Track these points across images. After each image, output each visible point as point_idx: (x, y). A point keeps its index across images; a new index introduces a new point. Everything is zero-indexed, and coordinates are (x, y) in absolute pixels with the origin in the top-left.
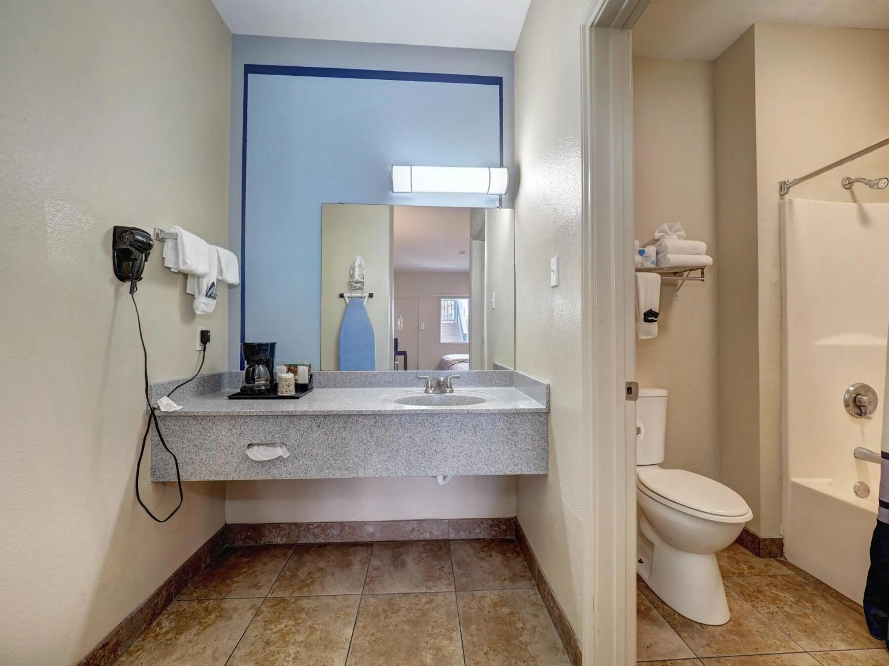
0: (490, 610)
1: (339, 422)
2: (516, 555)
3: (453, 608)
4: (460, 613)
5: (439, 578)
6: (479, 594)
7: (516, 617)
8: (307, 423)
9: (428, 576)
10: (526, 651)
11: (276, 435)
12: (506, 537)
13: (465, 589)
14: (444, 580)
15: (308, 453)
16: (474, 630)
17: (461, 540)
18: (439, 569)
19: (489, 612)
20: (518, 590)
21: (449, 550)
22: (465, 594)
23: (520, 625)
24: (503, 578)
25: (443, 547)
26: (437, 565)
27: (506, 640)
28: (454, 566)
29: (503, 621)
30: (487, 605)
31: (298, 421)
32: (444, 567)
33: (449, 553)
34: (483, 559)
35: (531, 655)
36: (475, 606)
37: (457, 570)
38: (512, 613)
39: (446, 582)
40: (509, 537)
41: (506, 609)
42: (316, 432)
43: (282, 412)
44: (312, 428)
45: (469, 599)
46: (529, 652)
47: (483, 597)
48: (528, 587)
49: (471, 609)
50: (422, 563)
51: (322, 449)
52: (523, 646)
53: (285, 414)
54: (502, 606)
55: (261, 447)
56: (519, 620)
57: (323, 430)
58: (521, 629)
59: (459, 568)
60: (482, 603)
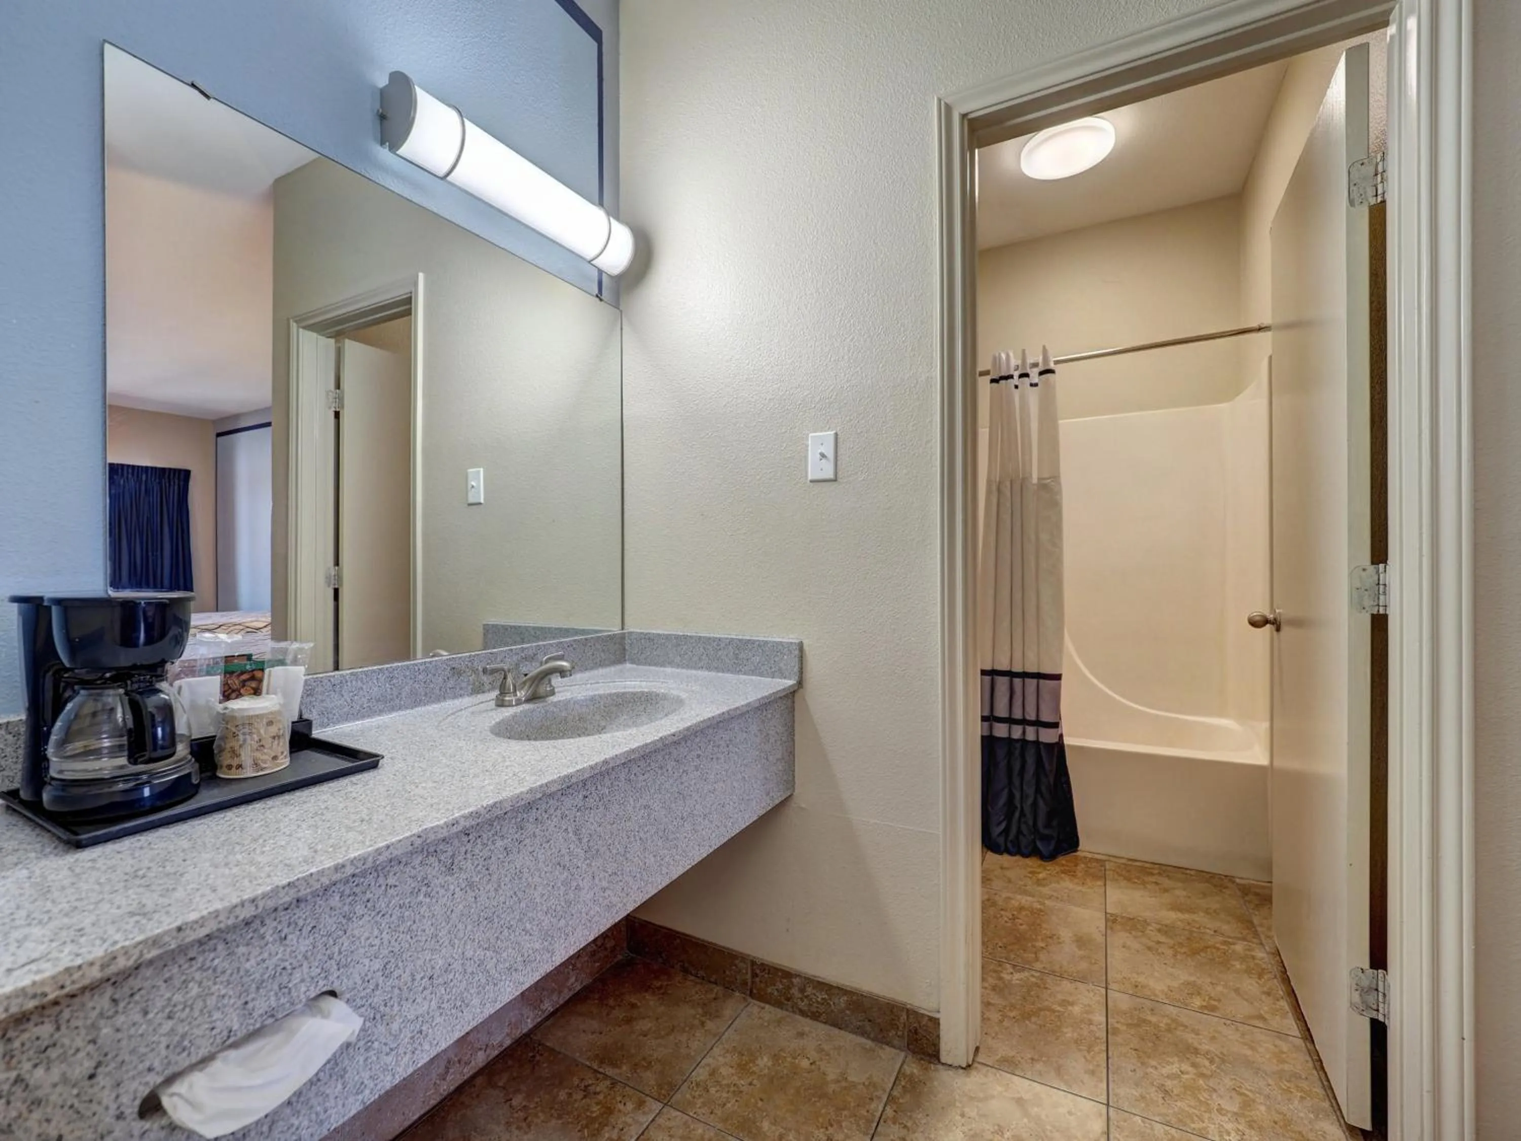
0: (750, 1080)
1: (505, 830)
2: (666, 977)
3: (700, 1131)
4: (720, 1126)
5: (609, 1111)
6: (701, 1074)
7: (785, 1057)
8: (413, 872)
9: (583, 1128)
10: (854, 1085)
11: (297, 975)
12: (616, 960)
13: (673, 1088)
14: (621, 1106)
15: (418, 977)
16: (774, 1128)
17: (547, 1018)
18: (585, 1097)
19: (750, 1084)
20: (736, 1022)
21: (552, 1050)
22: (684, 1094)
23: (805, 1063)
24: (696, 1022)
25: (534, 1057)
26: (570, 1095)
27: (820, 1097)
28: (601, 1070)
29: (782, 1077)
30: (736, 1078)
31: (381, 880)
32: (586, 1087)
33: (560, 1056)
34: (629, 1021)
35: (864, 1084)
36: (725, 1095)
37: (617, 1071)
38: (776, 1057)
39: (630, 1106)
40: (620, 957)
41: (762, 1058)
42: (442, 891)
43: (338, 868)
44: (428, 885)
45: (700, 1096)
46: (859, 1084)
47: (713, 1073)
48: (742, 1007)
49: (725, 1105)
50: (536, 1116)
51: (460, 939)
52: (844, 1084)
53: (349, 870)
54: (753, 1061)
55: (217, 1065)
56: (795, 1058)
57: (463, 876)
58: (813, 1067)
59: (614, 1064)
60: (724, 1082)
